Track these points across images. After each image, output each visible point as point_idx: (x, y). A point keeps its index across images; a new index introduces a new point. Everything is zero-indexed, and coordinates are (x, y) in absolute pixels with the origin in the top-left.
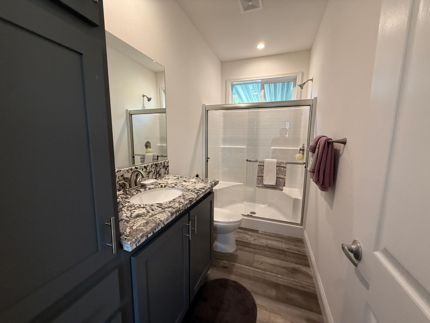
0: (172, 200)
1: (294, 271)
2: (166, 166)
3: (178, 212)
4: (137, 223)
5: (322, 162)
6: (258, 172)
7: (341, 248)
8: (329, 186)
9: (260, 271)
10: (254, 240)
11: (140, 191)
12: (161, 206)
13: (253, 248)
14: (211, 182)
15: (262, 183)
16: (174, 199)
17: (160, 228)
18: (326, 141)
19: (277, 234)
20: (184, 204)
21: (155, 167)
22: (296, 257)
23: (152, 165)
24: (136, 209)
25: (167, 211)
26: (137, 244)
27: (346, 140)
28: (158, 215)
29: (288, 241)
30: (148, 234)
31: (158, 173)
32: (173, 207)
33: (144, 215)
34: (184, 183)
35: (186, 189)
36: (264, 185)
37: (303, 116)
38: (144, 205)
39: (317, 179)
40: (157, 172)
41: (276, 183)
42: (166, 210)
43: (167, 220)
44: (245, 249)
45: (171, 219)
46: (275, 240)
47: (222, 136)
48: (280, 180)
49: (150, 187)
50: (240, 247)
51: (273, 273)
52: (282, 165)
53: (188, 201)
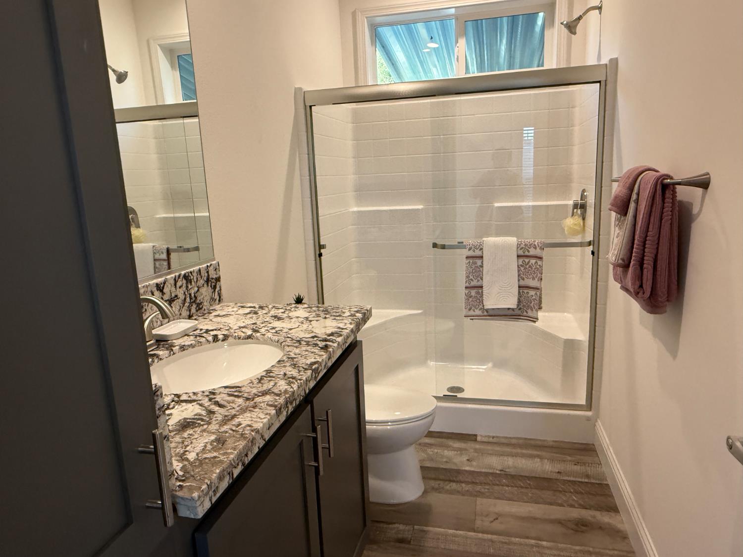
0: (264, 374)
1: (581, 527)
2: (213, 279)
3: (291, 403)
4: (192, 443)
5: (648, 238)
6: (468, 277)
7: (726, 445)
8: (668, 301)
9: (494, 537)
10: (468, 460)
11: (157, 356)
12: (240, 392)
13: (467, 483)
14: (352, 315)
15: (481, 307)
16: (268, 372)
17: (256, 450)
18: (659, 181)
19: (526, 439)
20: (300, 380)
21: (185, 285)
22: (582, 493)
23: (175, 279)
24: (171, 407)
25: (262, 404)
26: (213, 497)
27: (709, 178)
28: (241, 416)
29: (556, 453)
30: (234, 469)
31: (194, 302)
32: (273, 392)
33: (202, 420)
34: (278, 324)
35: (288, 339)
36: (487, 310)
37: (577, 110)
38: (191, 395)
39: (638, 283)
40: (191, 299)
41: (519, 302)
42: (260, 403)
43: (268, 429)
44: (448, 487)
45: (277, 425)
46: (523, 456)
47: (351, 179)
48: (528, 293)
49: (183, 344)
50: (433, 483)
51: (527, 538)
52: (532, 252)
53: (309, 372)
